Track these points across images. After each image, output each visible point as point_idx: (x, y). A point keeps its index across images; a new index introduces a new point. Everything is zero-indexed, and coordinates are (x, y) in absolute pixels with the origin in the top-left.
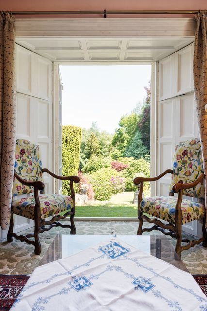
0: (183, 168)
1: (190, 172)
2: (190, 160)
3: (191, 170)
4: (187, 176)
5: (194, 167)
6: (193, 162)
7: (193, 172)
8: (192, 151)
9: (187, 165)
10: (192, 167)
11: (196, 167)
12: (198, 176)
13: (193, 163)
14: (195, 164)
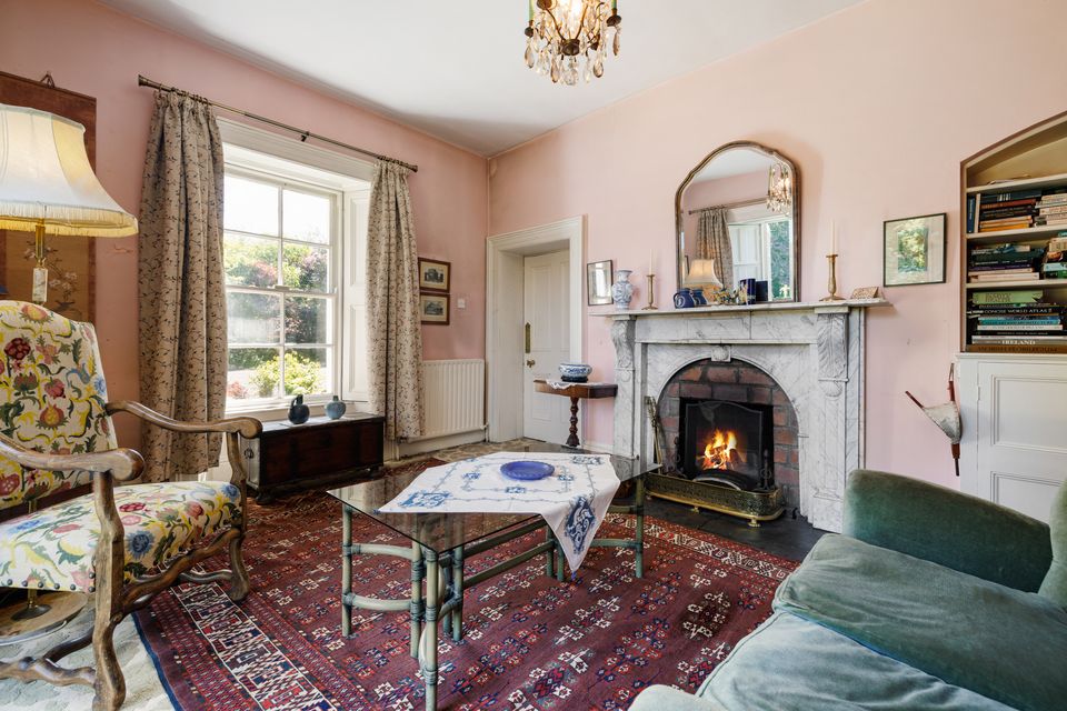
0: (27, 403)
1: (60, 412)
2: (49, 372)
3: (62, 404)
4: (54, 427)
5: (68, 391)
6: (61, 377)
7: (71, 408)
8: (48, 341)
9: (39, 392)
10: (62, 395)
11: (78, 391)
12: (90, 414)
13: (65, 382)
14: (70, 384)
